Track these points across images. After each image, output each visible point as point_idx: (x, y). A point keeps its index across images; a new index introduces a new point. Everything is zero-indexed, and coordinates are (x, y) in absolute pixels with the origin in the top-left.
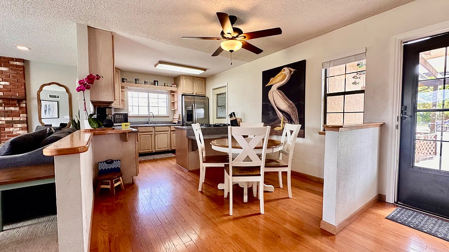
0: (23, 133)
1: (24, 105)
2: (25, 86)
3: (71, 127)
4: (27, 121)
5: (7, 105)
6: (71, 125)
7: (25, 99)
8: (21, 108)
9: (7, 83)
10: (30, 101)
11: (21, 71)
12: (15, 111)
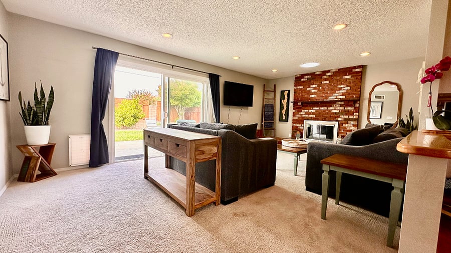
0: (355, 129)
1: (358, 105)
2: (360, 89)
3: (397, 127)
4: (358, 120)
5: (347, 105)
6: (398, 125)
7: (359, 100)
8: (355, 108)
9: (349, 88)
10: (363, 102)
11: (360, 75)
12: (350, 111)
